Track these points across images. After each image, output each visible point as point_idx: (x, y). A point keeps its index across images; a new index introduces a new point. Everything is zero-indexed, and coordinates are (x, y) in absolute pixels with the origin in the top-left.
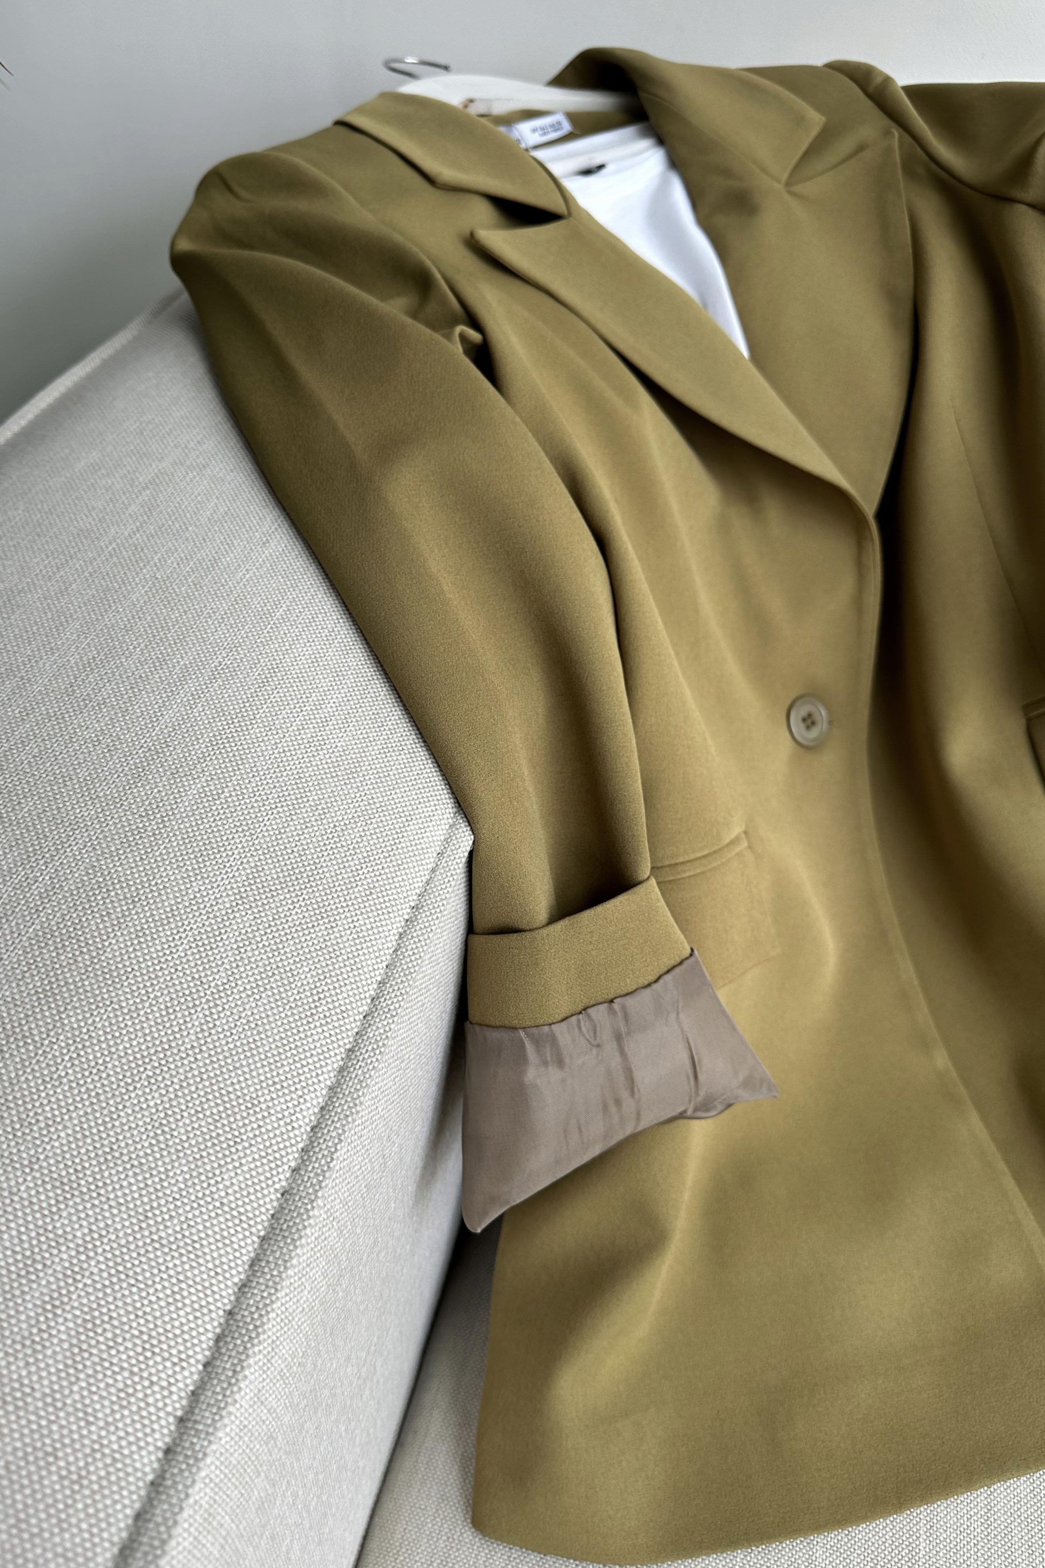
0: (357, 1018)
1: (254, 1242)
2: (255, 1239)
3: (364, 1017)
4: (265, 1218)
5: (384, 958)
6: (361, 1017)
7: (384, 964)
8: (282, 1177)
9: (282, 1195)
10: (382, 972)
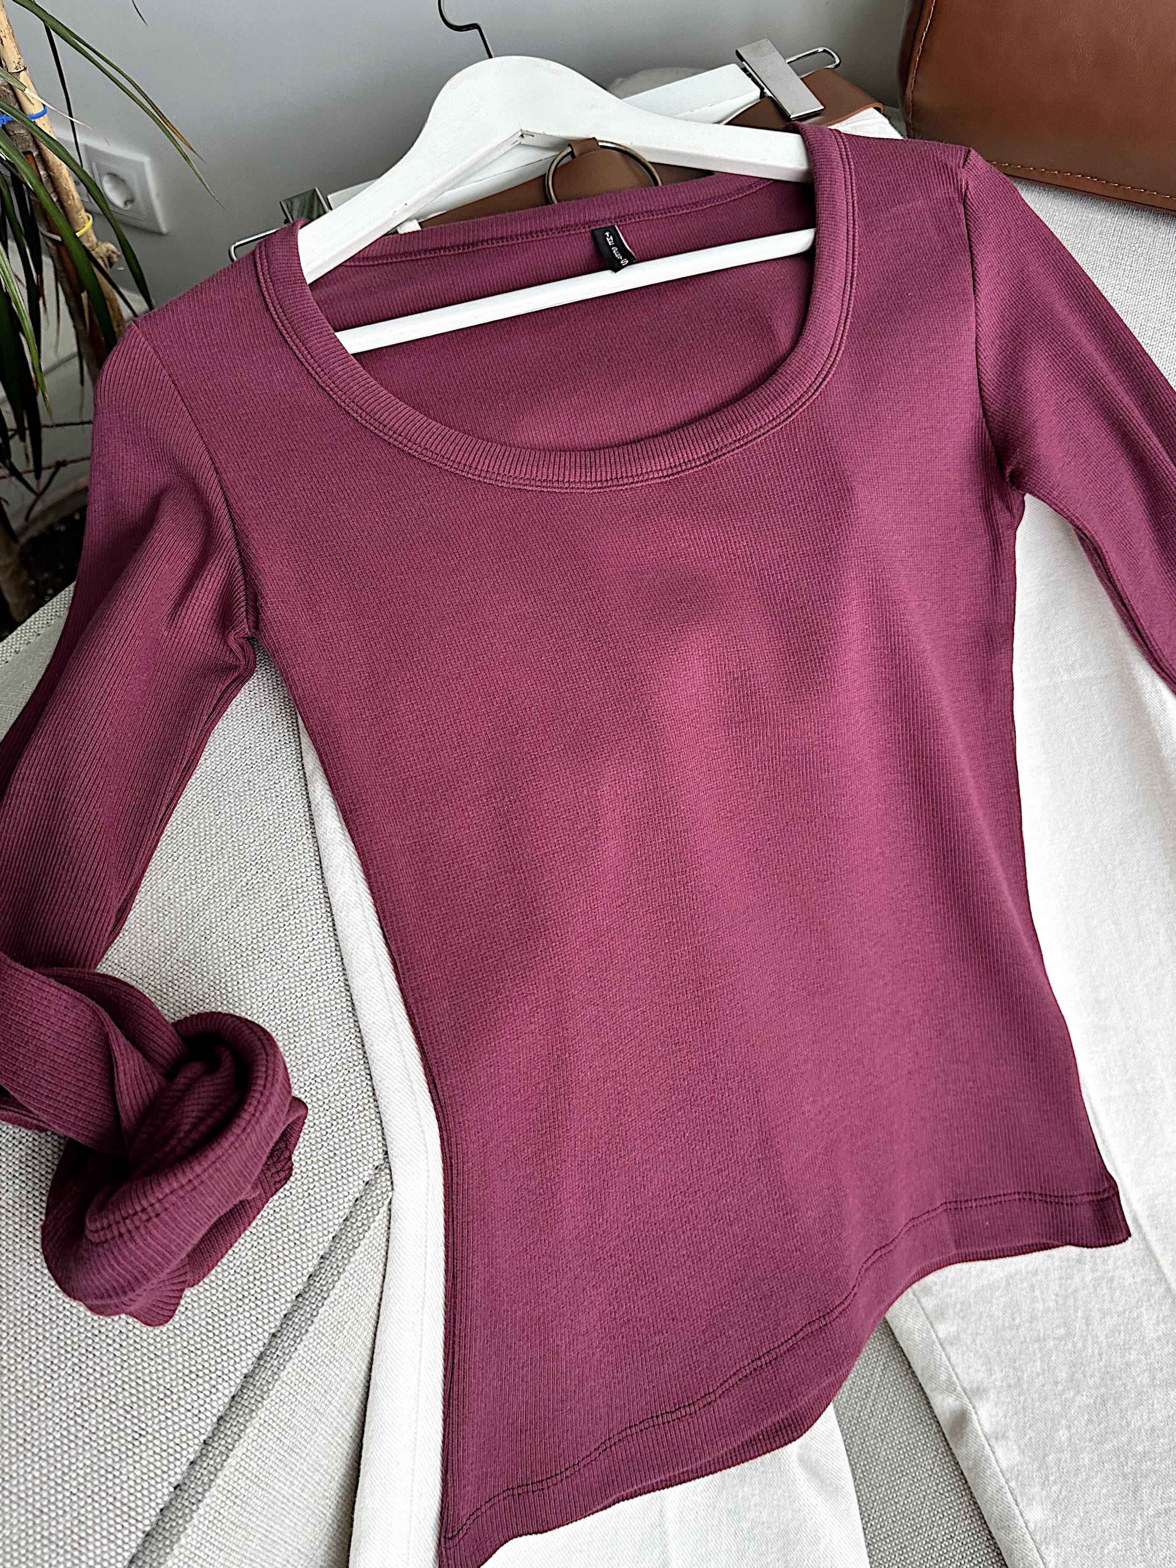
0: (289, 1299)
1: (138, 1537)
2: (140, 1534)
3: (297, 1297)
4: (153, 1512)
5: (331, 1230)
6: (294, 1297)
7: (331, 1236)
8: (178, 1470)
9: (175, 1488)
10: (326, 1245)
